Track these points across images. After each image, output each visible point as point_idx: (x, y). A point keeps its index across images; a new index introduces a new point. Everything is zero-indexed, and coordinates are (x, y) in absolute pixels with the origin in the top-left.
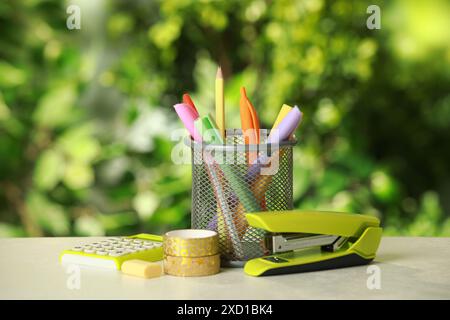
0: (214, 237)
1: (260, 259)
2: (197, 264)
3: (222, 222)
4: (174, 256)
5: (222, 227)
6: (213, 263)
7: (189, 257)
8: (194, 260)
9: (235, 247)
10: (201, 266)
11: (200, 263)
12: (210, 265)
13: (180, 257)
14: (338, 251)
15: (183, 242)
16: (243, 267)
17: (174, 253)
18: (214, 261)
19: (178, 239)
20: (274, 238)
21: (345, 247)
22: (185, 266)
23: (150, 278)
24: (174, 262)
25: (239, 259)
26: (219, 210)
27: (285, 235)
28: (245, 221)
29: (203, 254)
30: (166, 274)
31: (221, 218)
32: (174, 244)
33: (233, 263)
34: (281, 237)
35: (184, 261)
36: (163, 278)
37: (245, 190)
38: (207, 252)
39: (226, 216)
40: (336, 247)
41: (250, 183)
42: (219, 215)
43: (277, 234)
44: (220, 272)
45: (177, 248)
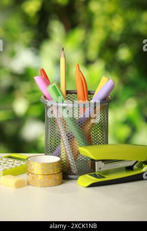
0: (58, 162)
1: (87, 175)
2: (48, 179)
3: (64, 151)
4: (33, 174)
5: (63, 154)
6: (58, 178)
7: (43, 175)
8: (46, 176)
9: (72, 167)
10: (50, 181)
11: (49, 179)
12: (56, 180)
13: (37, 174)
14: (136, 170)
15: (39, 165)
16: (77, 179)
17: (34, 172)
18: (59, 177)
19: (36, 164)
20: (96, 163)
21: (141, 167)
22: (40, 180)
23: (18, 188)
24: (33, 178)
25: (74, 174)
26: (62, 143)
27: (103, 161)
28: (78, 151)
29: (52, 173)
30: (28, 184)
31: (64, 148)
32: (33, 166)
33: (70, 176)
34: (101, 162)
35: (40, 177)
36: (26, 187)
37: (79, 131)
38: (54, 171)
39: (66, 147)
40: (135, 167)
41: (81, 127)
42: (62, 146)
43: (98, 161)
44: (62, 183)
45: (35, 169)
